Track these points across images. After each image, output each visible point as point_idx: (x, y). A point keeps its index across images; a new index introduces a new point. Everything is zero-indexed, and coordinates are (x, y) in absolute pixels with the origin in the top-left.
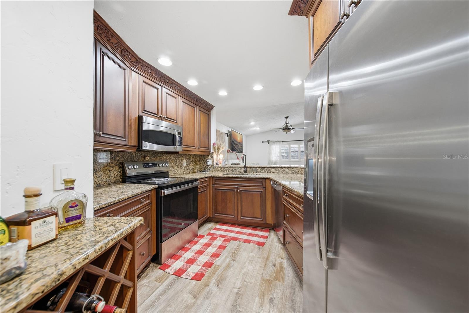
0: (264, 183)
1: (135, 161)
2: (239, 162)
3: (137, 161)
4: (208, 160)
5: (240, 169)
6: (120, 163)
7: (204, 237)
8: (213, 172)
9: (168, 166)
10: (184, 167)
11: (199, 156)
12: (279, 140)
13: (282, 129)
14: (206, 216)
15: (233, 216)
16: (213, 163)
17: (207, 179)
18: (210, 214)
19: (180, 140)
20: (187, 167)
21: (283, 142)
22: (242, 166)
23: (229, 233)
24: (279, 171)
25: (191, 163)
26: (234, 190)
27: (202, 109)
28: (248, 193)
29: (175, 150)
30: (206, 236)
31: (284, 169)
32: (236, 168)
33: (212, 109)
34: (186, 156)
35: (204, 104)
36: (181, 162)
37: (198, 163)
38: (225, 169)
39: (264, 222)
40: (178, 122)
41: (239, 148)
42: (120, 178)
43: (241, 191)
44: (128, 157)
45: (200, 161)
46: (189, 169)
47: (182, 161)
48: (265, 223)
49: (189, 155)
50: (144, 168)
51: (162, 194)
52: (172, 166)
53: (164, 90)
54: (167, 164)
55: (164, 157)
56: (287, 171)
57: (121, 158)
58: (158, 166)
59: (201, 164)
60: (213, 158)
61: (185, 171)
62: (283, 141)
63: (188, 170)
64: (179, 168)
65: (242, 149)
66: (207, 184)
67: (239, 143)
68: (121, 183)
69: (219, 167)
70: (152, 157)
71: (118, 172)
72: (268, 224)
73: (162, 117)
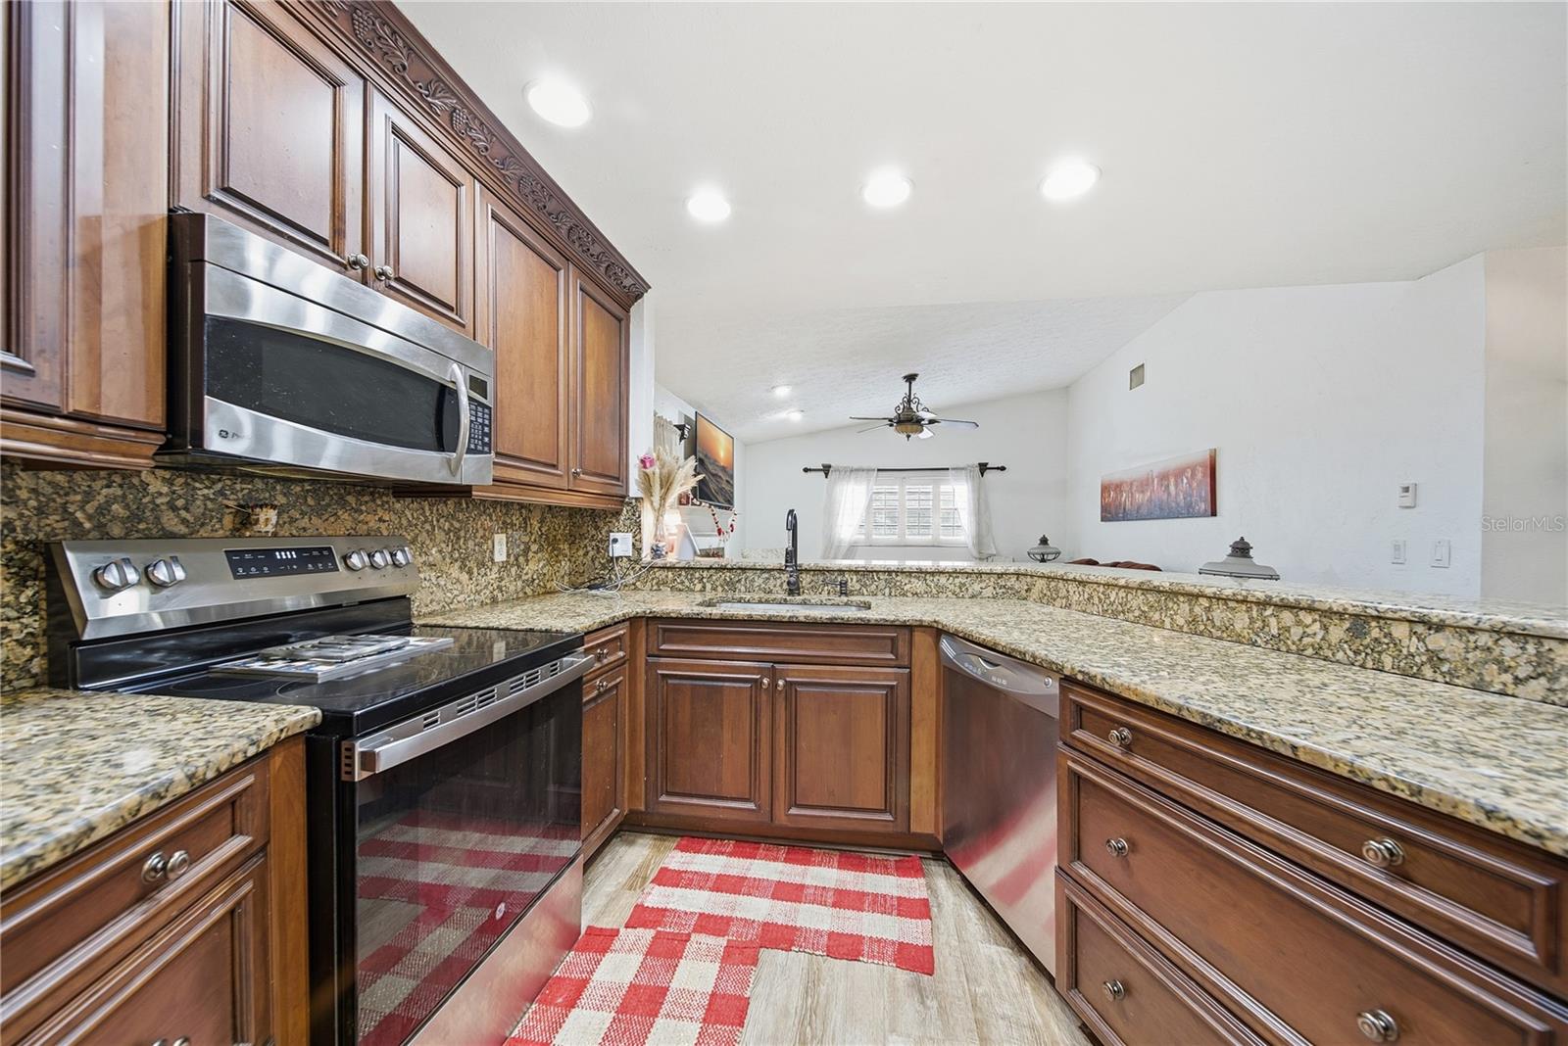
0: (903, 649)
1: (173, 536)
2: (721, 546)
3: (183, 537)
4: (612, 536)
5: (768, 579)
6: (34, 546)
7: (616, 944)
8: (636, 589)
9: (408, 563)
10: (495, 569)
11: (570, 515)
12: (865, 466)
13: (891, 420)
14: (616, 811)
15: (751, 806)
16: (637, 549)
17: (622, 632)
18: (633, 795)
19: (483, 425)
20: (514, 570)
21: (880, 473)
22: (778, 567)
23: (741, 898)
24: (941, 590)
25: (534, 547)
26: (756, 680)
27: (591, 288)
28: (826, 694)
29: (453, 474)
30: (622, 930)
31: (961, 579)
32: (750, 574)
33: (639, 296)
34: (508, 512)
35: (605, 265)
36: (479, 545)
37: (566, 546)
38: (697, 575)
39: (901, 828)
40: (467, 320)
41: (722, 489)
42: (28, 651)
43: (791, 683)
44: (104, 509)
45: (573, 539)
46: (524, 577)
47: (488, 537)
48: (905, 834)
49: (522, 506)
50: (237, 577)
51: (351, 765)
52: (432, 566)
53: (381, 109)
54: (400, 556)
55: (382, 516)
56: (977, 587)
57: (40, 511)
58: (341, 566)
59: (581, 553)
60: (637, 526)
61: (500, 588)
62: (879, 470)
63: (519, 583)
64: (470, 573)
65: (732, 493)
66: (621, 654)
67: (724, 469)
68: (36, 685)
69: (669, 569)
70: (303, 514)
71: (13, 614)
72: (915, 834)
73: (364, 269)
